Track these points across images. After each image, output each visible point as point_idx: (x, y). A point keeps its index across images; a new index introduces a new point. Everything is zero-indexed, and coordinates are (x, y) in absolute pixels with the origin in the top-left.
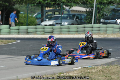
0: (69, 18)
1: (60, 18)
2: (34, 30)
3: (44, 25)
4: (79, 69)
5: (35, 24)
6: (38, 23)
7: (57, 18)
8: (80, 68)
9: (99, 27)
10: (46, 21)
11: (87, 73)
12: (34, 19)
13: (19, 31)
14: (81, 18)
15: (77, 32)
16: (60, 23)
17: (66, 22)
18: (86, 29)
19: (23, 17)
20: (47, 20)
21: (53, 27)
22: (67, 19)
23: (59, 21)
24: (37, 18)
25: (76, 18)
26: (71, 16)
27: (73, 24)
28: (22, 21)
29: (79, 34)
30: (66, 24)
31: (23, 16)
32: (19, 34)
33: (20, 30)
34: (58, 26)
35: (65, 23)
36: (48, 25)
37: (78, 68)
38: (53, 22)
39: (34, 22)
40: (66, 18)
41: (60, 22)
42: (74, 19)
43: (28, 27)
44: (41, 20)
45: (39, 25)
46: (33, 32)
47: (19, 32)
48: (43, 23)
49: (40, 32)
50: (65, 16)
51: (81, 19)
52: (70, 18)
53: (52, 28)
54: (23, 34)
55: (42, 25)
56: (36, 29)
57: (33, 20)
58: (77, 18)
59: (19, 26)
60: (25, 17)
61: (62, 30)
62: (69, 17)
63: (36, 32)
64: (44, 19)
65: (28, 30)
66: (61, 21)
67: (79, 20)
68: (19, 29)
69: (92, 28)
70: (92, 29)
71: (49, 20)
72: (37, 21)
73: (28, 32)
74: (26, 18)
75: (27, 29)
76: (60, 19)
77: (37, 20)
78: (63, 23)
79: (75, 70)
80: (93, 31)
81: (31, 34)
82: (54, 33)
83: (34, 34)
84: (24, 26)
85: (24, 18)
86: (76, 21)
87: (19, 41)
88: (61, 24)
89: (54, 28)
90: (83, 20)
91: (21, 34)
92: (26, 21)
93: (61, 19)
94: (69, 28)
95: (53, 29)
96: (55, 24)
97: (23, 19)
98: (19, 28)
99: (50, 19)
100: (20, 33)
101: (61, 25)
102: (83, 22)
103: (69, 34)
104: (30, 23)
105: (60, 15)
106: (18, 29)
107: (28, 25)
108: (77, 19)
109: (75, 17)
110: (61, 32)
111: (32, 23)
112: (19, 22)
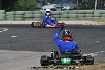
2: (31, 16)
9: (100, 13)
10: (47, 4)
13: (15, 16)
15: (77, 18)
18: (86, 14)
20: (49, 4)
22: (69, 3)
23: (60, 5)
28: (22, 5)
32: (15, 20)
33: (16, 15)
35: (67, 7)
38: (54, 6)
39: (34, 6)
41: (61, 7)
42: (76, 3)
43: (24, 12)
46: (30, 18)
47: (15, 18)
49: (37, 18)
51: (84, 3)
52: (73, 2)
54: (20, 20)
56: (33, 14)
57: (34, 4)
61: (61, 15)
62: (71, 1)
63: (33, 17)
67: (81, 4)
68: (15, 15)
69: (93, 13)
70: (93, 15)
73: (24, 18)
75: (24, 14)
78: (64, 8)
80: (94, 17)
81: (27, 20)
86: (79, 5)
87: (7, 29)
93: (62, 3)
94: (68, 14)
98: (15, 13)
99: (52, 3)
100: (16, 19)
102: (87, 6)
104: (30, 7)
108: (80, 3)
109: (78, 1)
110: (60, 18)
111: (32, 7)
112: (19, 6)
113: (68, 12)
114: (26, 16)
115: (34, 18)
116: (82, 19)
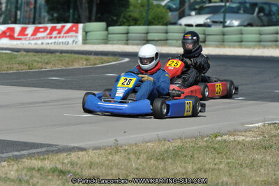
0: (242, 12)
1: (223, 10)
2: (162, 36)
3: (186, 25)
4: (259, 128)
5: (165, 22)
6: (173, 21)
7: (214, 11)
8: (260, 124)
10: (190, 15)
11: (275, 136)
12: (164, 10)
13: (127, 37)
14: (270, 11)
15: (260, 43)
16: (221, 22)
17: (236, 19)
19: (139, 6)
20: (193, 13)
21: (204, 31)
22: (237, 12)
23: (219, 18)
24: (170, 9)
25: (259, 12)
26: (248, 5)
27: (250, 25)
28: (136, 15)
29: (264, 47)
30: (236, 23)
31: (138, 3)
32: (127, 44)
33: (129, 35)
34: (216, 29)
35: (234, 21)
36: (194, 24)
37: (257, 125)
38: (207, 19)
39: (162, 18)
40: (235, 11)
41: (222, 20)
42: (253, 14)
43: (148, 29)
44: (180, 14)
45: (175, 24)
46: (161, 40)
47: (127, 40)
48: (184, 21)
49: (175, 41)
50: (234, 5)
51: (269, 14)
52: (246, 11)
53: (202, 32)
54: (138, 44)
55: (181, 25)
56: (167, 33)
57: (161, 13)
58: (261, 10)
59: (129, 25)
60: (142, 6)
61: (226, 37)
62: (242, 9)
63: (167, 40)
64: (187, 11)
65: (149, 34)
66: (224, 18)
67: (264, 15)
68: (128, 33)
71: (196, 14)
72: (171, 16)
73: (148, 41)
74: (146, 8)
75: (147, 33)
76: (223, 12)
77: (170, 14)
78: (228, 23)
79: (250, 130)
82: (206, 43)
83: (162, 45)
84: (139, 25)
85: (142, 8)
86: (259, 17)
87: (127, 60)
88: (223, 23)
89: (207, 33)
90: (274, 17)
91: (133, 44)
92: (144, 14)
93: (225, 12)
94: (242, 34)
95: (204, 34)
96: (210, 23)
97: (138, 10)
98: (128, 30)
99: (200, 12)
100: (129, 42)
101: (225, 26)
102: (274, 20)
103: (241, 47)
104: (153, 21)
105: (223, 4)
106: (125, 32)
107: (150, 23)
108: (262, 14)
109: (257, 10)
110: (223, 42)
111: (158, 19)
112: (130, 16)
113: (241, 30)
114: (151, 36)
115: (169, 41)
116: (271, 47)
